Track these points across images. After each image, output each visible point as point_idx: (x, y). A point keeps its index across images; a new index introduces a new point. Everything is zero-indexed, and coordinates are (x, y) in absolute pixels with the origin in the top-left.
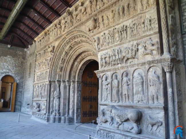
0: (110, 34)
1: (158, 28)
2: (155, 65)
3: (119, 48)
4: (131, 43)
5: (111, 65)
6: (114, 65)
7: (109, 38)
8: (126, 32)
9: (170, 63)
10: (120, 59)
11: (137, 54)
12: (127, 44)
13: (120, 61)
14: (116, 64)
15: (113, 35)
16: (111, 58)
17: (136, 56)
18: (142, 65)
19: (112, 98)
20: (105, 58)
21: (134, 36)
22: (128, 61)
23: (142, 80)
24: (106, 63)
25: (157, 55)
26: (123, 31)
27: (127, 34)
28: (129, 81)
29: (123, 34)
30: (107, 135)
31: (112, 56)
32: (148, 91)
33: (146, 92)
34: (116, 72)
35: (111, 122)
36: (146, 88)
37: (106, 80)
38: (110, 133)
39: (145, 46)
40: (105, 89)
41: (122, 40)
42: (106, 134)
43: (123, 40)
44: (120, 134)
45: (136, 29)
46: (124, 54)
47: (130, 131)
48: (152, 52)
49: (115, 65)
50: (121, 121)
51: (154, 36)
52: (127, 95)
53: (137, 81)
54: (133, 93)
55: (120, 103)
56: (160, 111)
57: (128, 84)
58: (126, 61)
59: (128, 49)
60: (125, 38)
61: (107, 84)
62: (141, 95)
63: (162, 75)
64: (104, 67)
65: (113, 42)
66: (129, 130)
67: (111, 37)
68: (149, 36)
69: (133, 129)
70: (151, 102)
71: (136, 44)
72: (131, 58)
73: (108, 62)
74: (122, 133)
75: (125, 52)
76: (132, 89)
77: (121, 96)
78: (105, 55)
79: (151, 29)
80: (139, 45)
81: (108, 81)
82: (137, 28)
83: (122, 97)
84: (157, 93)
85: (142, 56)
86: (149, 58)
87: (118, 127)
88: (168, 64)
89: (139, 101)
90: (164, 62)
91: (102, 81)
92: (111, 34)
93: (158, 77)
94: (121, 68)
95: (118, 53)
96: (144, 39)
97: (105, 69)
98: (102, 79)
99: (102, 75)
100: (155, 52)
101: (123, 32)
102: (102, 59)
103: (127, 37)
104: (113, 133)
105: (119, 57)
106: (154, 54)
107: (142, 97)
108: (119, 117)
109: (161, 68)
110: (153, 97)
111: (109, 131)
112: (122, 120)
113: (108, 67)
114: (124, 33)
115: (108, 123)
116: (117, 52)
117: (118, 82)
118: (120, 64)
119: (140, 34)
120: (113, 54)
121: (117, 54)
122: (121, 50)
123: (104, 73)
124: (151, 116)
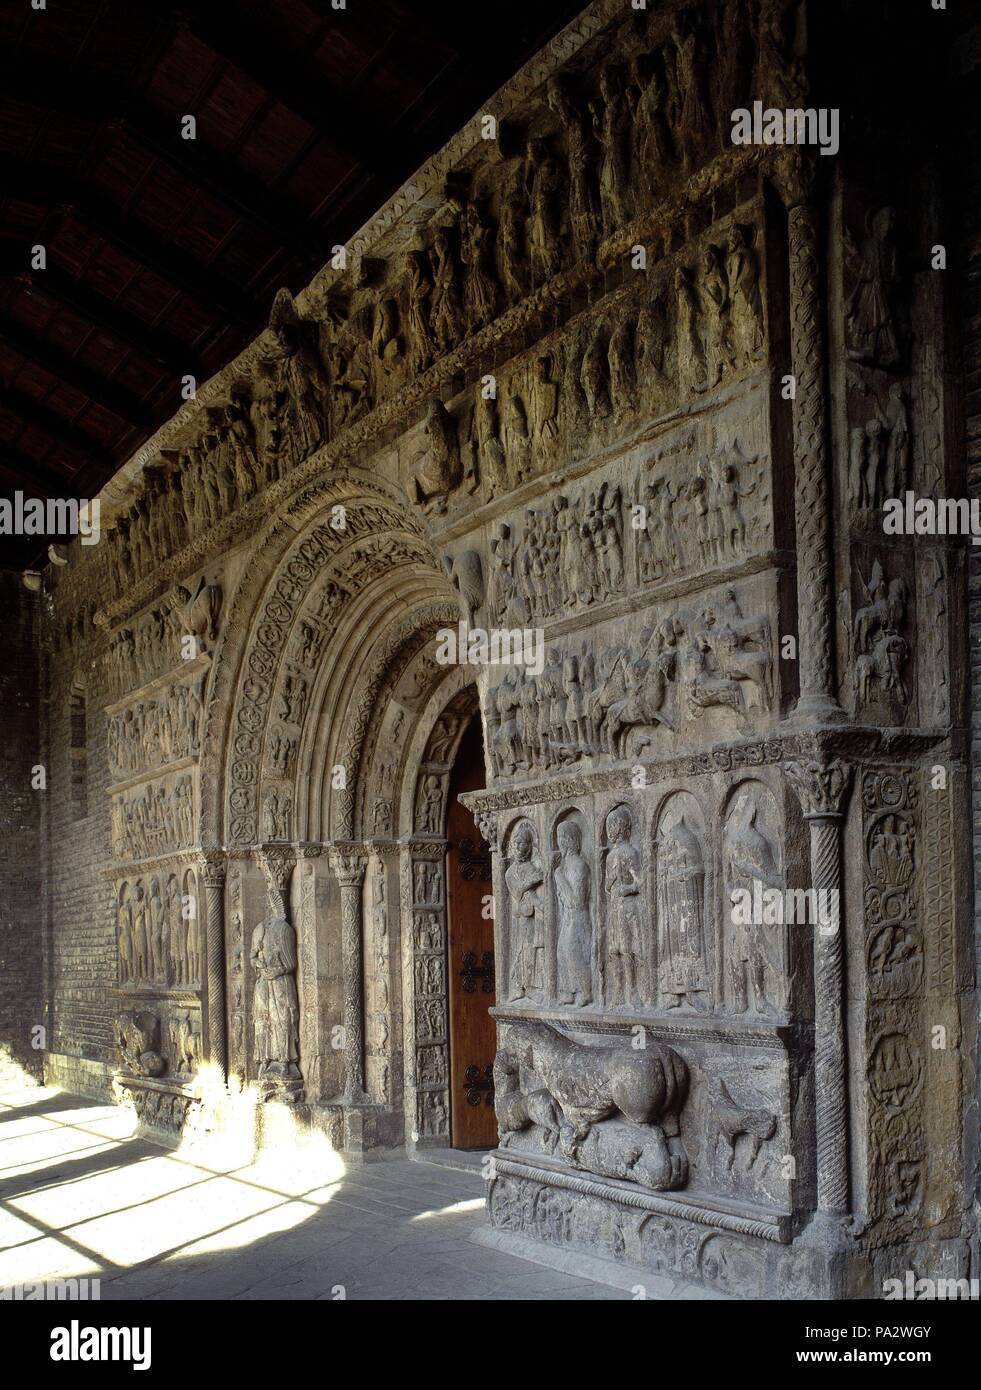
0: (534, 542)
1: (771, 529)
2: (754, 772)
3: (585, 647)
4: (644, 617)
5: (543, 759)
6: (561, 761)
7: (528, 568)
8: (618, 539)
9: (821, 769)
10: (588, 722)
11: (669, 694)
12: (626, 618)
13: (589, 732)
14: (567, 757)
15: (552, 552)
16: (542, 712)
17: (663, 710)
18: (694, 773)
19: (555, 976)
20: (514, 708)
21: (658, 573)
22: (629, 741)
23: (692, 869)
24: (515, 741)
25: (764, 709)
26: (599, 526)
27: (621, 552)
28: (637, 871)
29: (600, 551)
30: (535, 1205)
31: (546, 699)
32: (721, 935)
33: (713, 940)
34: (573, 810)
35: (551, 1126)
36: (711, 914)
37: (526, 855)
38: (552, 1196)
39: (701, 645)
40: (522, 920)
41: (597, 587)
42: (529, 1201)
43: (603, 590)
44: (592, 1194)
45: (664, 523)
46: (602, 694)
47: (630, 1173)
48: (738, 688)
49: (562, 759)
50: (582, 1116)
51: (752, 579)
52: (626, 959)
53: (671, 868)
54: (656, 947)
55: (595, 1010)
56: (768, 1054)
57: (632, 887)
58: (617, 736)
59: (623, 662)
60: (613, 575)
61: (534, 886)
62: (689, 961)
63: (784, 839)
64: (508, 769)
65: (551, 600)
66: (622, 1168)
67: (541, 566)
68: (730, 579)
69: (641, 1160)
70: (732, 1001)
71: (664, 631)
72: (638, 724)
73: (526, 735)
74: (602, 1188)
75: (608, 680)
76: (650, 923)
77: (600, 966)
78: (513, 688)
79: (738, 535)
80: (681, 633)
81: (537, 862)
82: (669, 518)
83: (603, 970)
84: (761, 950)
85: (693, 711)
86: (727, 728)
87: (575, 1155)
88: (814, 772)
89: (681, 995)
90: (793, 759)
91: (507, 864)
92: (540, 543)
93: (767, 850)
94: (594, 786)
95: (576, 679)
96: (704, 595)
97: (516, 787)
98: (504, 848)
99: (502, 819)
100: (752, 692)
101: (597, 538)
102: (498, 714)
103: (622, 574)
104: (565, 1195)
105: (580, 710)
106: (748, 703)
107: (691, 973)
108: (567, 1092)
109: (781, 796)
110: (740, 974)
111: (546, 1185)
112: (585, 1111)
113: (533, 770)
114: (604, 542)
115: (538, 1134)
116: (570, 676)
117: (587, 871)
118: (590, 755)
119: (687, 563)
120: (548, 690)
121: (568, 688)
122: (592, 663)
123: (514, 812)
124: (730, 1087)
